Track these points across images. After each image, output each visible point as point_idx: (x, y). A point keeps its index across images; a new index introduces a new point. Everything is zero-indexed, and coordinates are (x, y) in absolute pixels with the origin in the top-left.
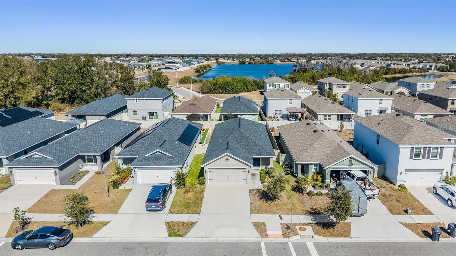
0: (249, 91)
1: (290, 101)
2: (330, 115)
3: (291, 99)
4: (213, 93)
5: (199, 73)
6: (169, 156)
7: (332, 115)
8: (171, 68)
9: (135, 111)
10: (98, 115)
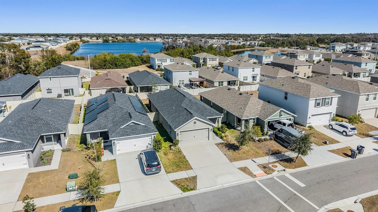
0: (136, 66)
1: (190, 72)
2: (222, 82)
3: (191, 71)
5: (71, 51)
6: (143, 125)
7: (224, 82)
9: (50, 89)
10: (12, 96)
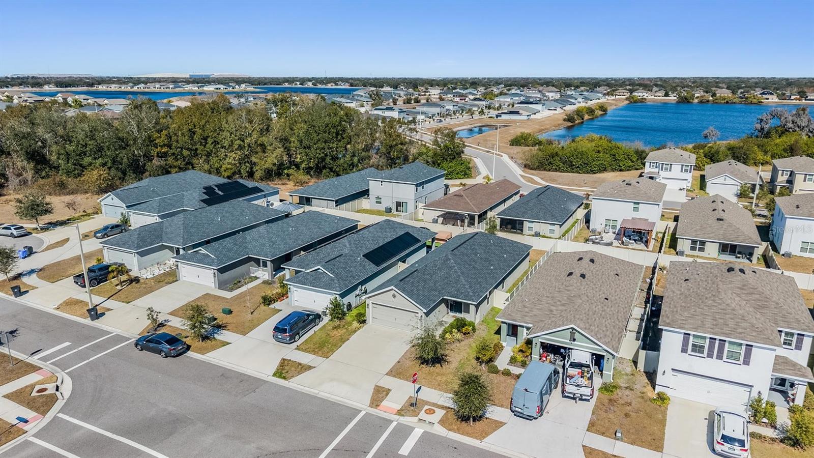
0: (621, 170)
1: (636, 206)
2: (703, 243)
3: (638, 203)
4: (547, 171)
5: (572, 123)
6: (331, 278)
7: (707, 243)
8: (519, 114)
9: (380, 197)
10: (326, 200)
